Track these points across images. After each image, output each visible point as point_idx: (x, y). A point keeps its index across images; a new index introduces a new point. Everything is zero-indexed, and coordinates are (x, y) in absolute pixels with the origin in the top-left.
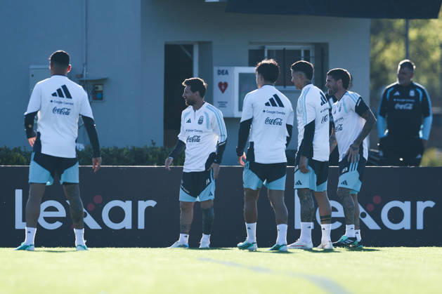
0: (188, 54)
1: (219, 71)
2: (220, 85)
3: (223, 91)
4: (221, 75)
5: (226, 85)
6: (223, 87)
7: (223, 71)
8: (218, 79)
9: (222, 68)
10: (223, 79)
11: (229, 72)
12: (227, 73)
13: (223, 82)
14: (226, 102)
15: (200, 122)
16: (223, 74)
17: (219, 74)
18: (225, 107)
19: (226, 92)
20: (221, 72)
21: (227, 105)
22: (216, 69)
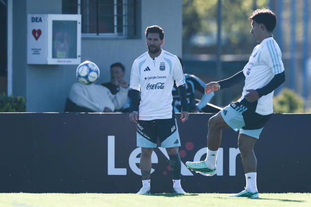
0: (4, 3)
1: (33, 18)
2: (34, 32)
3: (37, 38)
4: (35, 23)
5: (39, 32)
6: (37, 35)
7: (37, 18)
8: (31, 26)
9: (35, 16)
10: (36, 26)
11: (42, 19)
12: (40, 20)
13: (37, 29)
14: (40, 49)
15: (162, 68)
16: (36, 22)
17: (33, 21)
18: (39, 54)
19: (39, 39)
20: (34, 20)
21: (40, 52)
22: (29, 17)
